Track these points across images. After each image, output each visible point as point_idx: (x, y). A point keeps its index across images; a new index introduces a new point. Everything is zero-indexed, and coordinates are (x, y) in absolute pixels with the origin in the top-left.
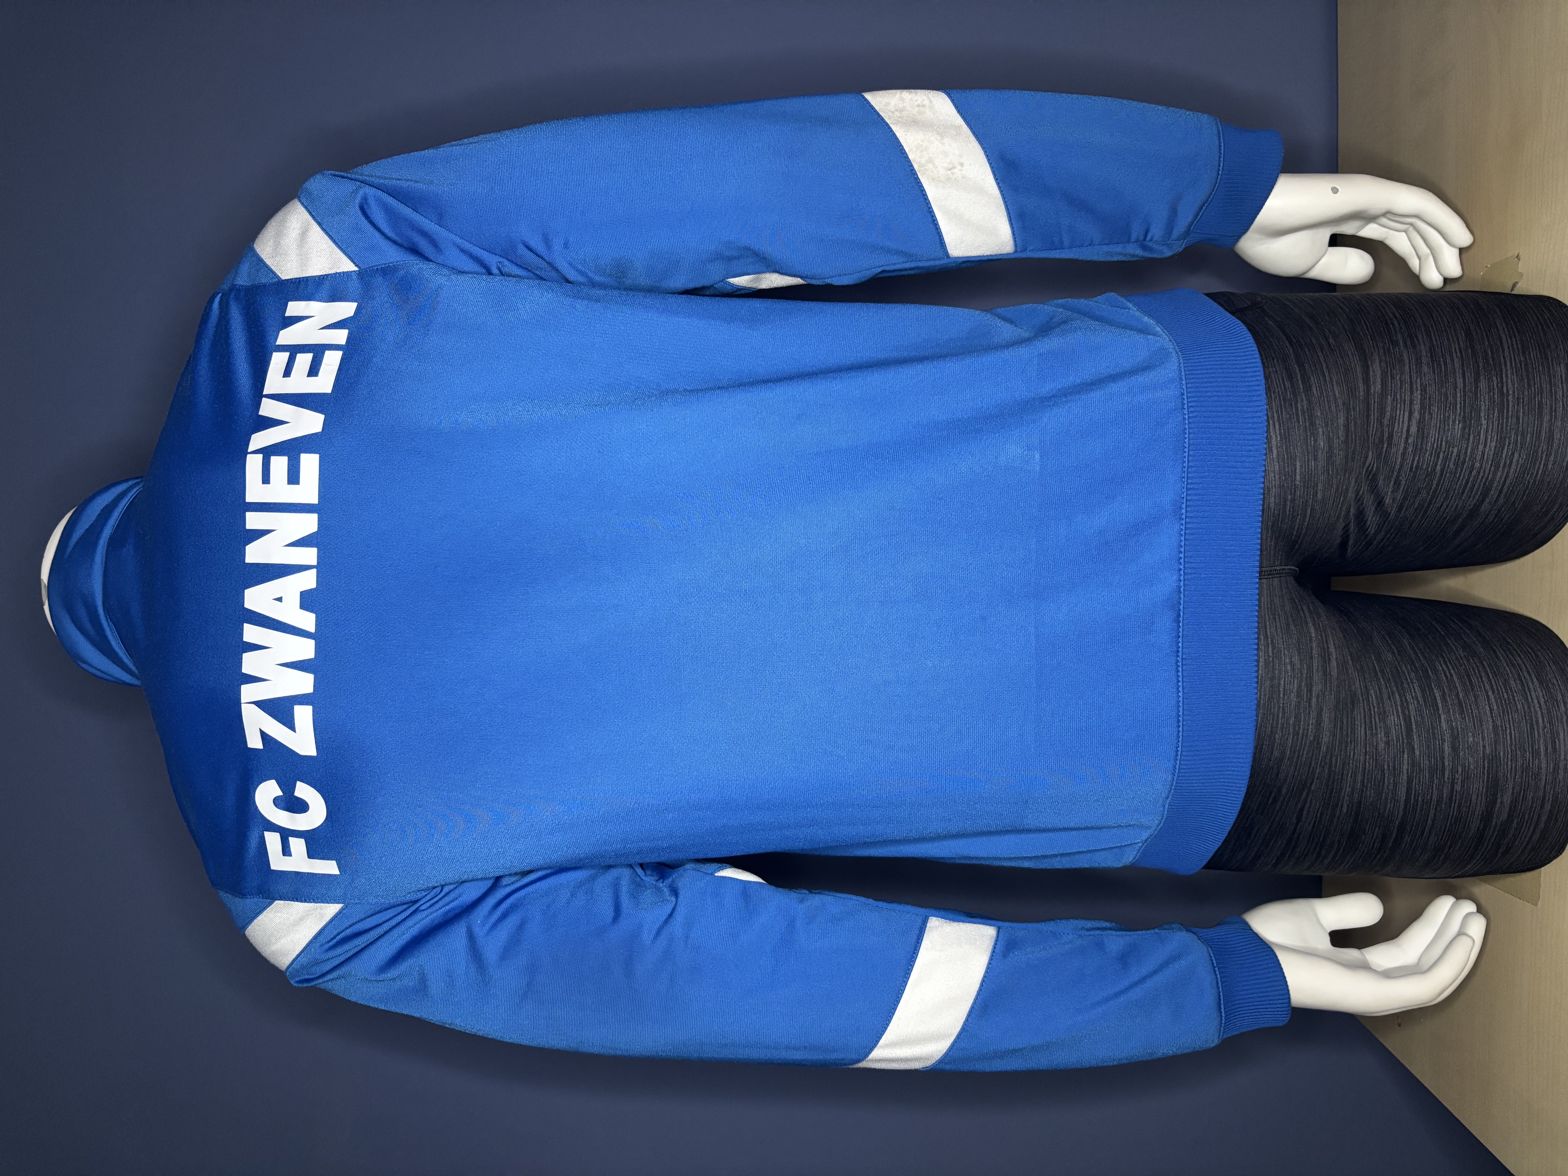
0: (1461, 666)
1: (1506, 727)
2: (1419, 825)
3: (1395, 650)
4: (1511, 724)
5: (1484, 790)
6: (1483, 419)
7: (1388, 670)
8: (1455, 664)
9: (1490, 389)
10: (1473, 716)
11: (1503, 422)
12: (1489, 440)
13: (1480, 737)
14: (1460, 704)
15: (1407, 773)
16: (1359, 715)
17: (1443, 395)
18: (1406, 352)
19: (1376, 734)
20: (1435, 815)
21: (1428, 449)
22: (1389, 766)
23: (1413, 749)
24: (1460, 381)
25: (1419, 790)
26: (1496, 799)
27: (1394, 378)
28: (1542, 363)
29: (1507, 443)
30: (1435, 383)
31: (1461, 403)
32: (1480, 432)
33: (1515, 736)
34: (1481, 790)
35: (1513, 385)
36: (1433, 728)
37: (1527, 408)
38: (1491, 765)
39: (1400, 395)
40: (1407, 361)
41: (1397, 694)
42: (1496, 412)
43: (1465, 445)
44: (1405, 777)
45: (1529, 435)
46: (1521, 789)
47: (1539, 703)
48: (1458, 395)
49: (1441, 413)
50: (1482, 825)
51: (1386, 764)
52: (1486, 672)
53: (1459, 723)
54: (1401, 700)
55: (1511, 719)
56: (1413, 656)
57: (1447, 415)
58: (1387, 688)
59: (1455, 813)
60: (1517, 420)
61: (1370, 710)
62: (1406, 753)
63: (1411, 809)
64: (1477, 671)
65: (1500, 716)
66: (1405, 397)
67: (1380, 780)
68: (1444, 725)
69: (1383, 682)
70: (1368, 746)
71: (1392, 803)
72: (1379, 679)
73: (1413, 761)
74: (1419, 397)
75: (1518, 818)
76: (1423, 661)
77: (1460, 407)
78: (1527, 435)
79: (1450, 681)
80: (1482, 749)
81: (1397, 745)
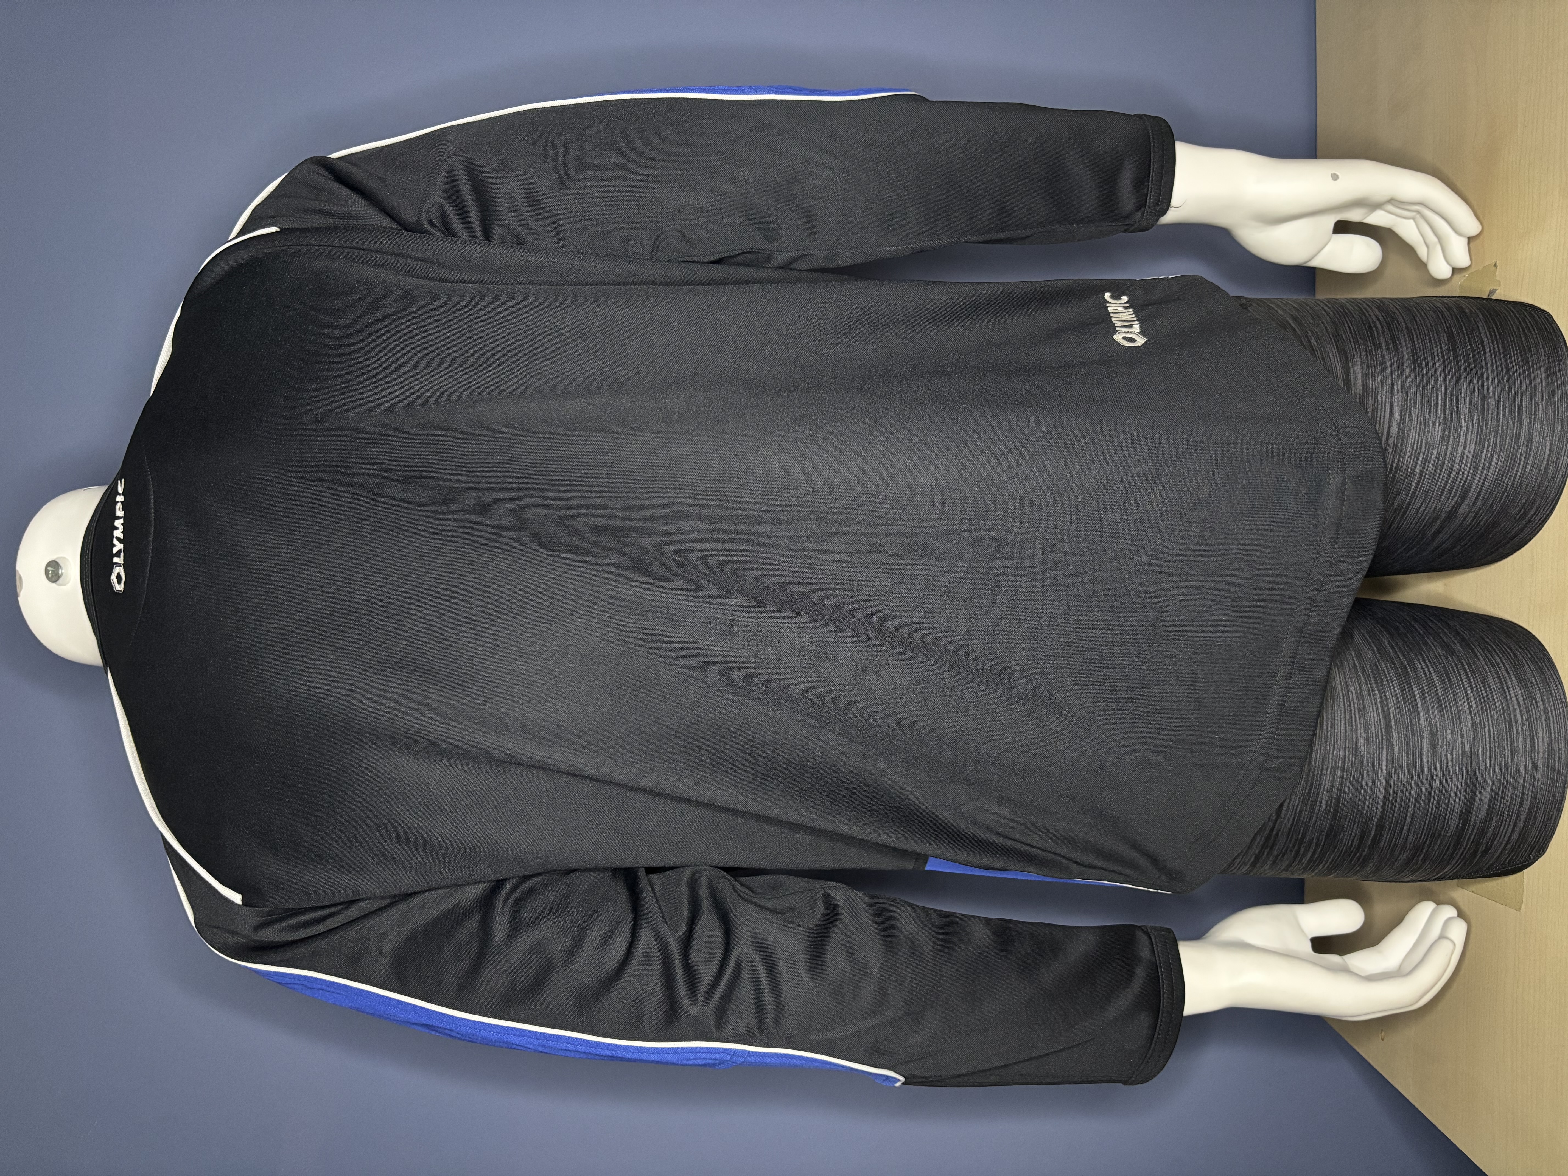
0: (1440, 664)
1: (1484, 725)
2: (1397, 822)
3: (1375, 649)
4: (1490, 722)
5: (1463, 787)
6: (1463, 421)
7: (1368, 667)
8: (1434, 663)
9: (1471, 391)
10: (1452, 714)
11: (1483, 424)
12: (1468, 442)
13: (1459, 734)
14: (1439, 700)
15: (1386, 770)
16: (1339, 710)
17: (1424, 397)
18: (1389, 355)
19: (1356, 729)
20: (1414, 812)
21: (1408, 450)
22: (1368, 763)
23: (1392, 745)
24: (1441, 384)
25: (1398, 787)
26: (1475, 796)
27: (1375, 380)
28: (1523, 366)
29: (1486, 445)
30: (1417, 386)
31: (1441, 406)
32: (1460, 434)
33: (1494, 734)
34: (1459, 786)
35: (1494, 388)
36: (1412, 725)
37: (1506, 411)
38: (1469, 761)
39: (1381, 396)
40: (1389, 364)
41: (1376, 690)
42: (1476, 414)
43: (1445, 447)
44: (1384, 774)
45: (1508, 438)
46: (1500, 786)
47: (1518, 700)
48: (1439, 397)
49: (1421, 415)
50: (1461, 823)
51: (1365, 760)
52: (1465, 670)
53: (1438, 720)
54: (1381, 697)
55: (1489, 717)
56: (1392, 654)
57: (1427, 416)
58: (1367, 684)
59: (1434, 811)
60: (1497, 422)
61: (1350, 706)
62: (1385, 750)
63: (1390, 806)
64: (1455, 669)
65: (1479, 714)
66: (1386, 398)
67: (1359, 776)
68: (1423, 722)
69: (1363, 679)
70: (1347, 741)
71: (1371, 800)
72: (1360, 676)
73: (1392, 758)
74: (1400, 399)
75: (1497, 815)
76: (1403, 660)
77: (1441, 409)
78: (1506, 438)
79: (1430, 678)
80: (1460, 746)
81: (1376, 742)
